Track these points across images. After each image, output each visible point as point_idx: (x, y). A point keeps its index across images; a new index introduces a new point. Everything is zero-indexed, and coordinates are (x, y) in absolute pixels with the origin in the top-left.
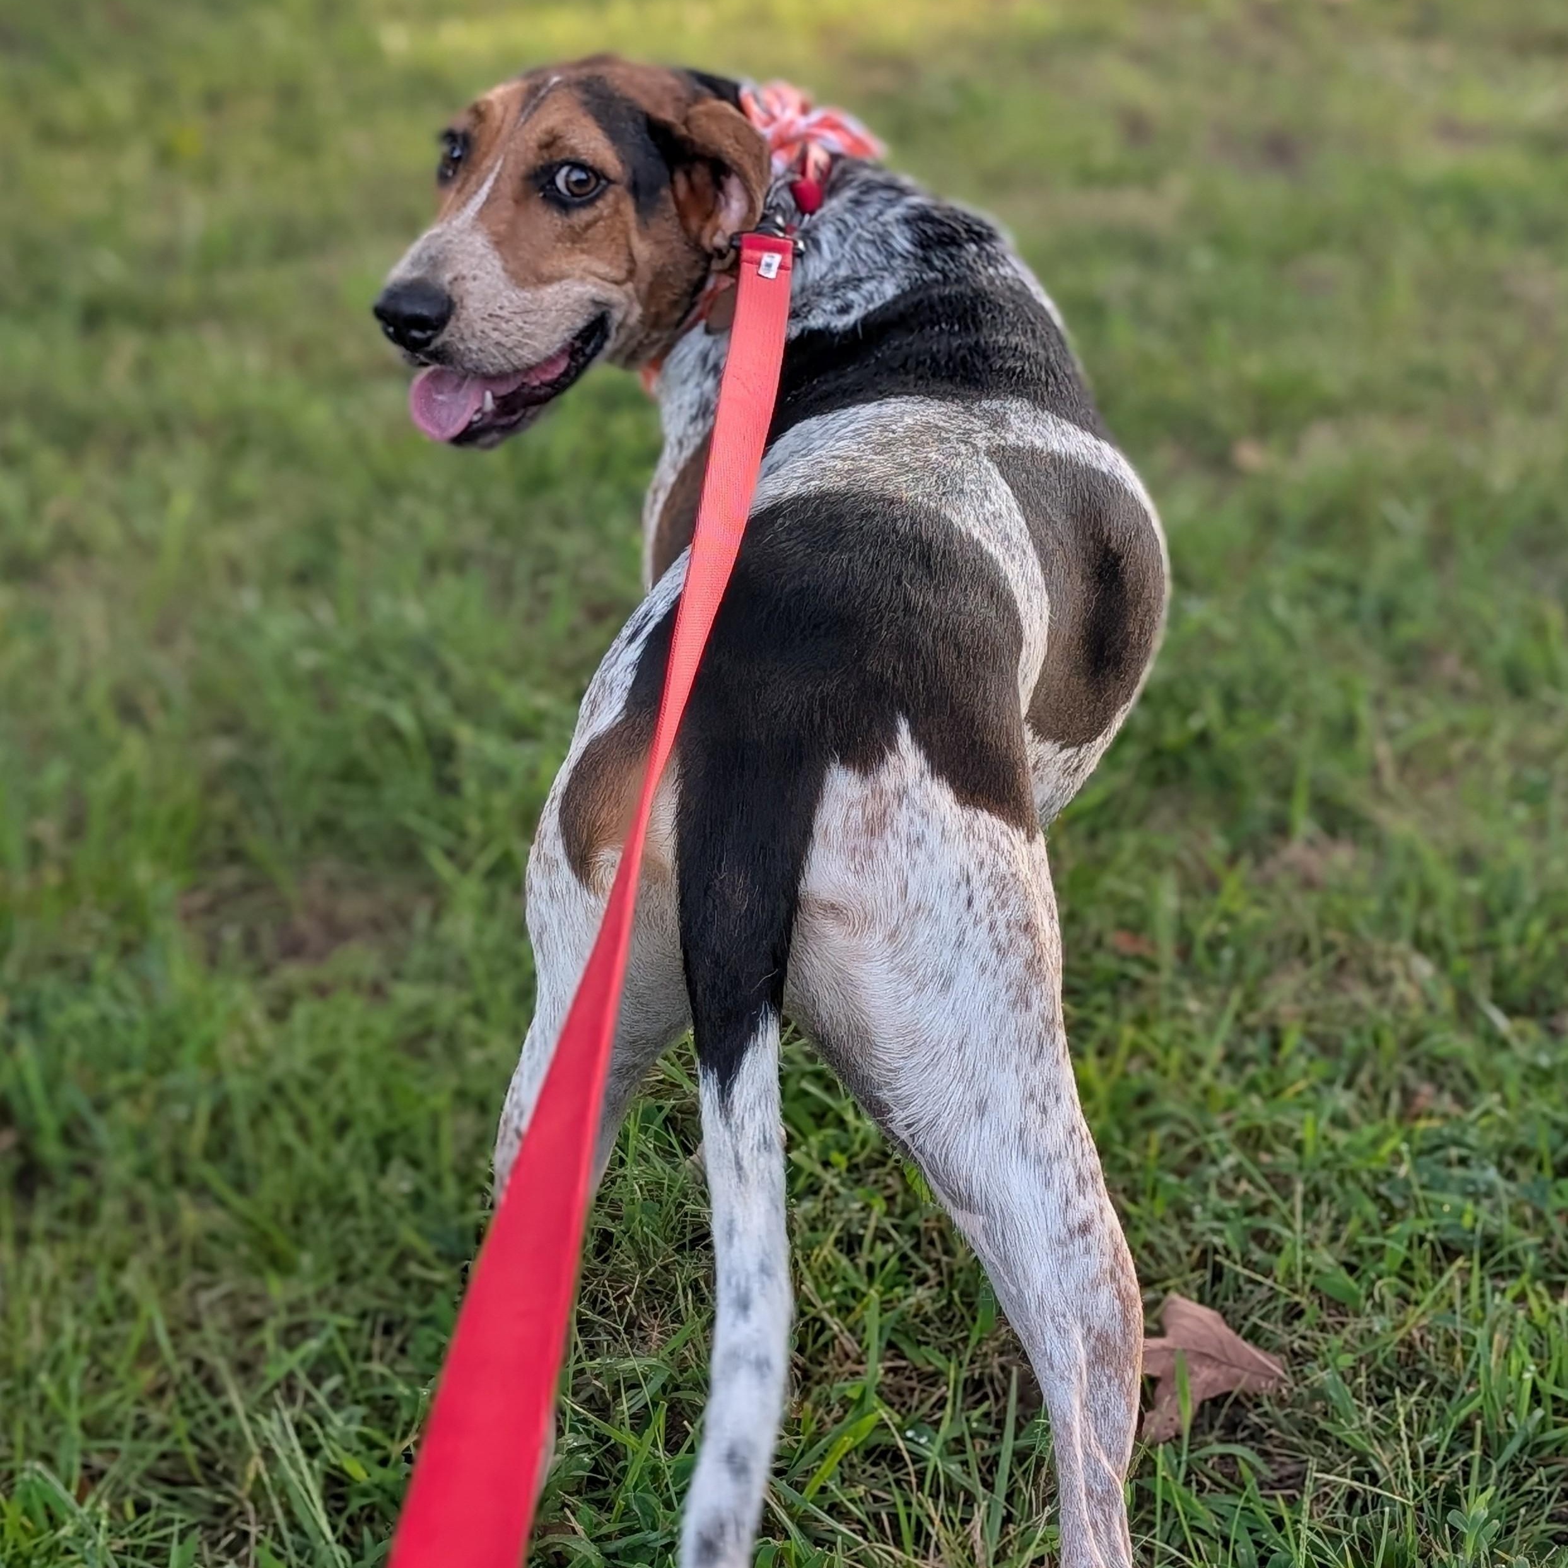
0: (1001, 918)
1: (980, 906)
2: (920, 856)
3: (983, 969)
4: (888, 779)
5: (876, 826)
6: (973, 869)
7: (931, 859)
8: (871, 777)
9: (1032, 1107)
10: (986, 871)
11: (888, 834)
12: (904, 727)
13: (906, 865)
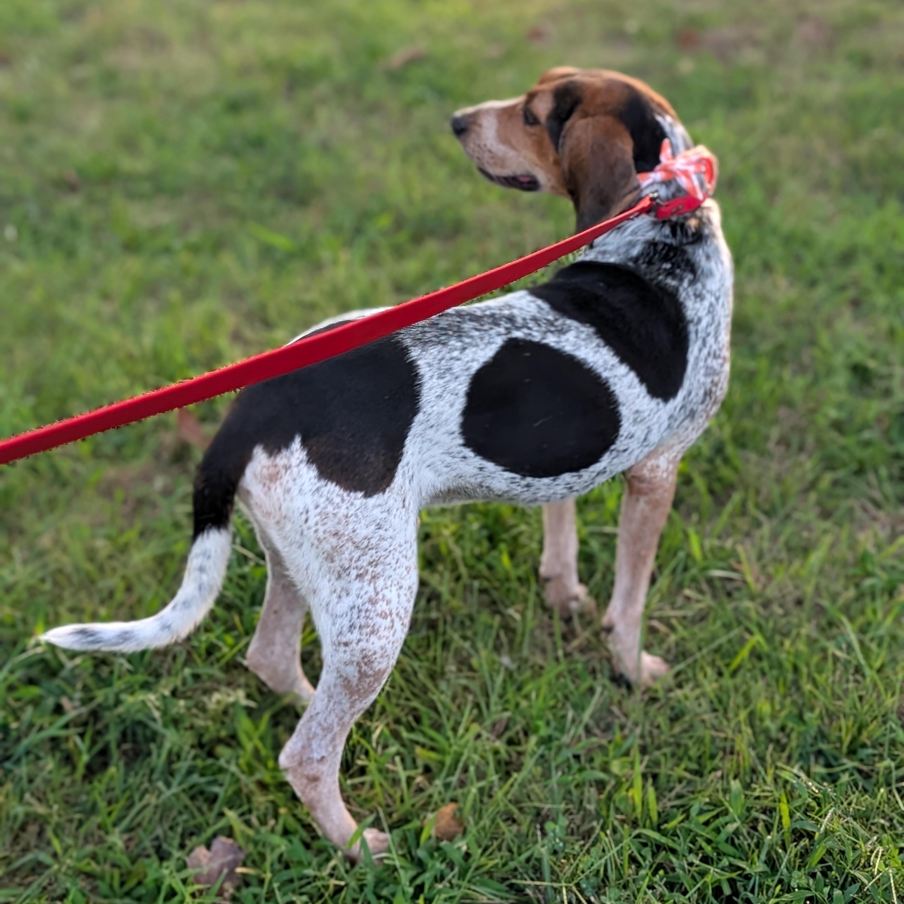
0: (321, 529)
1: (311, 522)
2: (288, 497)
3: (312, 545)
4: (281, 460)
5: (273, 478)
6: (311, 507)
7: (292, 500)
8: (272, 458)
9: (335, 595)
10: (319, 510)
11: (278, 482)
12: (298, 440)
13: (282, 498)
